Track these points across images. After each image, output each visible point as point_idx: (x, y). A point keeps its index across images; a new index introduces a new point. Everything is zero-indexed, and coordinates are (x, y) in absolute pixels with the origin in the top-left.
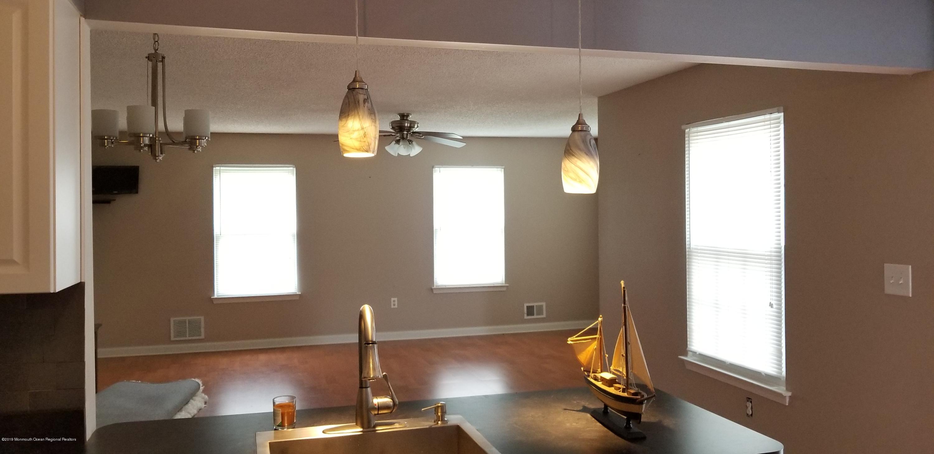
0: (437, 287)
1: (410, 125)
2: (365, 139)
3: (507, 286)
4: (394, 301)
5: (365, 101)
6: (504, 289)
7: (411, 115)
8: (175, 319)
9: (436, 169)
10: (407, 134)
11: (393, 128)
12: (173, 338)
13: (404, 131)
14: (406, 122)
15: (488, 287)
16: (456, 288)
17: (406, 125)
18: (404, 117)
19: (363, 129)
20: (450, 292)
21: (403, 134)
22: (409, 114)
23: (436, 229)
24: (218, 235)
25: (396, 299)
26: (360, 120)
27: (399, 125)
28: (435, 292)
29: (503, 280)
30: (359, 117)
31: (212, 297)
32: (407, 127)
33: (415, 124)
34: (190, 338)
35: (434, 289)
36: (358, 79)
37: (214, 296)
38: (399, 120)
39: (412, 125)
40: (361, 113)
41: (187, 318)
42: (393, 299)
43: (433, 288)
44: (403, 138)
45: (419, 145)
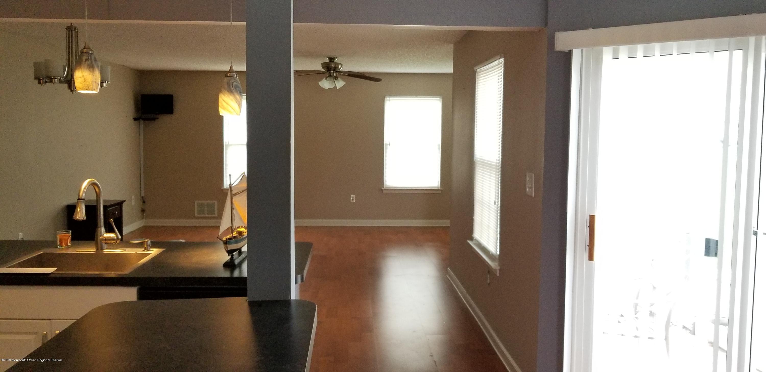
0: (386, 188)
1: (335, 66)
2: (85, 83)
3: (442, 190)
4: (353, 197)
5: (87, 60)
6: (440, 192)
7: (337, 58)
8: (200, 202)
9: (387, 98)
10: (333, 73)
11: (323, 68)
12: (196, 215)
13: (331, 70)
14: (332, 63)
15: (426, 190)
16: (400, 189)
17: (332, 66)
18: (332, 59)
19: (83, 76)
20: (394, 192)
21: (330, 72)
22: (335, 57)
23: (386, 142)
24: (227, 144)
25: (354, 196)
26: (82, 72)
27: (327, 65)
28: (384, 192)
29: (438, 184)
30: (81, 70)
31: (222, 188)
32: (333, 67)
33: (339, 65)
34: (208, 216)
35: (384, 189)
36: (87, 47)
37: (224, 187)
38: (328, 62)
39: (337, 66)
40: (82, 67)
41: (206, 202)
42: (352, 196)
43: (382, 188)
44: (330, 76)
45: (343, 80)
